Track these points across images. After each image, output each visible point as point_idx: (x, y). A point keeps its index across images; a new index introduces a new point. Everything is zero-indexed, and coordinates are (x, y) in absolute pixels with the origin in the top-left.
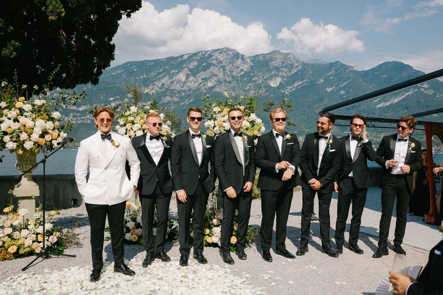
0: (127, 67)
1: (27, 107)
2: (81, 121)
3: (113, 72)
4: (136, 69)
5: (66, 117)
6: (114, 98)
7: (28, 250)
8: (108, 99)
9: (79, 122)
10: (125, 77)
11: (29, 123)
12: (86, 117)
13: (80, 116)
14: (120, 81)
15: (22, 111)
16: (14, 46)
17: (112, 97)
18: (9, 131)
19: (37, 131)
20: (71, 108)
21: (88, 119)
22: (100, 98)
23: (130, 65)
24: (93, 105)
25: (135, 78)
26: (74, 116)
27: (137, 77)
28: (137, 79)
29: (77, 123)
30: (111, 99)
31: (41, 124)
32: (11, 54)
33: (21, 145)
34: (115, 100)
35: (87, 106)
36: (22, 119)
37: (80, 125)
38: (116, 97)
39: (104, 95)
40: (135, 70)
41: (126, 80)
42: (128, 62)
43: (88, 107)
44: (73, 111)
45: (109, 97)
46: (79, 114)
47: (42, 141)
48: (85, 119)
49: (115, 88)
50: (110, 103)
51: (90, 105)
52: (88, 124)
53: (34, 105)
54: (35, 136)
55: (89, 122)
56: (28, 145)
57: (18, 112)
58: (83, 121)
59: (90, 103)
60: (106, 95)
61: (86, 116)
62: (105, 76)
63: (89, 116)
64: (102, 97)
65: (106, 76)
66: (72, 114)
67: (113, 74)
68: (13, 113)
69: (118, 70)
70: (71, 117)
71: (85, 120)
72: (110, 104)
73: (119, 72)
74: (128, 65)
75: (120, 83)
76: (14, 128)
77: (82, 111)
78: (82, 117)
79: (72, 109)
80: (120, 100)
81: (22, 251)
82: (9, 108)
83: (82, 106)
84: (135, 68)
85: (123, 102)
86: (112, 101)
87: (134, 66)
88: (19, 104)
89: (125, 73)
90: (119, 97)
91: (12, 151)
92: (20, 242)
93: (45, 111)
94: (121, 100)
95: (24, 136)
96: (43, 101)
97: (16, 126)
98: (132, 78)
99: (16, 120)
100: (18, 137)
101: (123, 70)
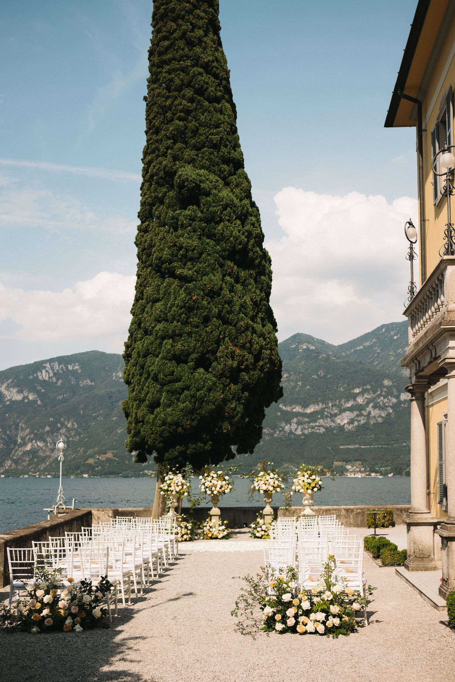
0: (381, 334)
1: (215, 476)
2: (310, 429)
3: (359, 346)
4: (397, 335)
5: (287, 425)
6: (360, 389)
7: (215, 536)
8: (352, 391)
9: (306, 432)
10: (378, 351)
11: (215, 482)
12: (317, 424)
13: (309, 423)
14: (370, 358)
15: (213, 477)
16: (209, 444)
17: (359, 388)
18: (208, 486)
19: (219, 486)
20: (294, 410)
21: (320, 426)
22: (340, 391)
23: (386, 330)
24: (328, 403)
25: (395, 352)
26: (298, 423)
27: (399, 349)
28: (400, 353)
29: (303, 434)
30: (357, 391)
31: (220, 483)
32: (208, 448)
33: (212, 492)
34: (362, 393)
35: (318, 405)
36: (213, 481)
37: (308, 437)
38: (365, 387)
39: (345, 385)
40: (395, 338)
41: (381, 355)
42: (383, 326)
43: (320, 406)
44: (297, 414)
45: (354, 388)
46: (306, 419)
47: (221, 490)
48: (316, 426)
49: (363, 372)
50: (356, 397)
51: (323, 404)
52: (320, 433)
53: (217, 474)
54: (218, 489)
55: (322, 430)
56: (215, 492)
57: (211, 478)
58: (313, 430)
59: (323, 400)
60: (348, 385)
61: (317, 422)
62: (346, 353)
63: (321, 421)
64: (342, 389)
65: (348, 352)
66: (295, 420)
67: (358, 348)
68: (209, 479)
69: (368, 341)
70: (294, 426)
71: (316, 428)
72: (355, 400)
73: (368, 344)
74: (384, 330)
75: (370, 363)
76: (210, 485)
77: (311, 413)
78: (311, 424)
79: (295, 412)
80: (371, 392)
81: (213, 537)
82: (208, 476)
83: (311, 406)
84: (395, 335)
85: (376, 394)
86: (358, 394)
87: (393, 331)
88: (212, 474)
89: (378, 344)
90: (369, 387)
91: (209, 495)
92: (212, 533)
93: (222, 476)
94: (373, 391)
95: (213, 489)
96: (221, 472)
97: (211, 484)
98: (391, 353)
99: (211, 482)
100: (211, 489)
101: (374, 340)
